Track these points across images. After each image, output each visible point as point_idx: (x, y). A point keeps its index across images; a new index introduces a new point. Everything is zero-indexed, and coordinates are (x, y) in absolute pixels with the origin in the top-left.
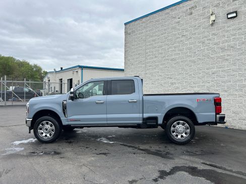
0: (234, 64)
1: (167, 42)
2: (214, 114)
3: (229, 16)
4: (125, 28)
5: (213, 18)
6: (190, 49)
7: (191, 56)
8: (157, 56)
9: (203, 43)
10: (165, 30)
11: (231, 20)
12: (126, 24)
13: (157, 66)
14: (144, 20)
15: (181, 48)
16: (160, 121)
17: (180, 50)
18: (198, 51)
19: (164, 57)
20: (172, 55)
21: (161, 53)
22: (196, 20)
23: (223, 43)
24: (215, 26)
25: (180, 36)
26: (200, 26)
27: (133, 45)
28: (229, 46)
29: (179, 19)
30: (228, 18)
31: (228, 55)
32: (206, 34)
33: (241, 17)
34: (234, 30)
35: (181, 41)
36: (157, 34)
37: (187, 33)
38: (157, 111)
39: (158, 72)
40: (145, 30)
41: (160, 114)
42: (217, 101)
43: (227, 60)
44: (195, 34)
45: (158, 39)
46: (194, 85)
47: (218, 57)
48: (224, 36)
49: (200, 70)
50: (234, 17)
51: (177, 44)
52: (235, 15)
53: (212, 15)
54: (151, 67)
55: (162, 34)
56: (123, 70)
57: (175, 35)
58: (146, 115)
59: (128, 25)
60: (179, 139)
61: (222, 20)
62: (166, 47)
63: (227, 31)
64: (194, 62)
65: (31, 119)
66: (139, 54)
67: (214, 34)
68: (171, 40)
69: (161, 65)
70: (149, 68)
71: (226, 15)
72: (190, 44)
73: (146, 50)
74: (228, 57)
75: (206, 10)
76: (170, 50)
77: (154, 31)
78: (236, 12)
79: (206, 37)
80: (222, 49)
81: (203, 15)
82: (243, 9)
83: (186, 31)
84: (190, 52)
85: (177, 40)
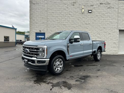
0: (90, 30)
3: (89, 11)
6: (73, 21)
8: (55, 21)
10: (60, 9)
13: (55, 26)
15: (68, 20)
16: (96, 52)
18: (76, 23)
19: (59, 22)
20: (64, 22)
21: (57, 20)
22: (76, 9)
23: (86, 21)
24: (84, 14)
25: (68, 14)
26: (77, 12)
28: (88, 23)
29: (68, 6)
30: (89, 12)
31: (88, 27)
32: (80, 16)
33: (93, 13)
34: (90, 17)
35: (69, 17)
36: (55, 9)
37: (71, 14)
40: (46, 5)
41: (96, 49)
44: (75, 15)
45: (56, 12)
47: (84, 27)
48: (87, 19)
51: (67, 18)
52: (91, 12)
53: (83, 9)
54: (51, 27)
55: (58, 10)
57: (66, 13)
58: (93, 50)
61: (86, 12)
62: (61, 18)
63: (88, 17)
64: (75, 27)
65: (49, 59)
66: (42, 18)
67: (83, 17)
68: (63, 15)
69: (57, 26)
70: (50, 27)
71: (88, 11)
72: (73, 19)
73: (47, 16)
74: (88, 28)
75: (80, 6)
76: (63, 20)
77: (53, 7)
78: (92, 11)
79: (80, 17)
80: (86, 24)
81: (79, 7)
82: (93, 10)
83: (71, 13)
84: (73, 23)
85: (67, 16)
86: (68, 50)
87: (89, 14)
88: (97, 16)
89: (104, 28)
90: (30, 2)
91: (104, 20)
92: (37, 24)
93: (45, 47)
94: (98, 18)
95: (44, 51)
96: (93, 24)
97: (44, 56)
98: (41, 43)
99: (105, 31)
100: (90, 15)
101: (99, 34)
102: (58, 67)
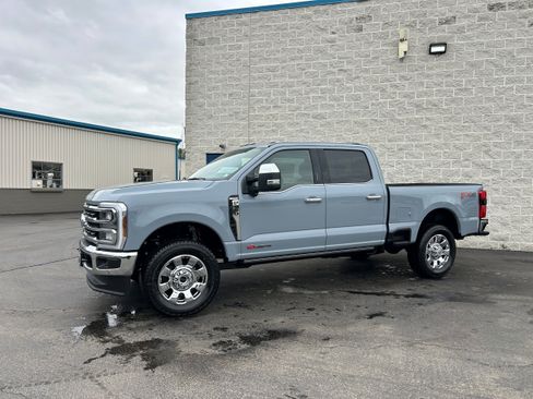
0: (437, 136)
1: (304, 79)
2: (477, 218)
3: (434, 49)
4: (189, 26)
5: (403, 47)
6: (358, 98)
7: (357, 113)
8: (279, 104)
9: (383, 90)
10: (300, 51)
11: (435, 58)
12: (189, 17)
14: (245, 18)
15: (336, 94)
16: (413, 238)
17: (335, 100)
18: (373, 104)
19: (298, 108)
20: (315, 107)
21: (289, 101)
22: (370, 44)
23: (419, 95)
24: (407, 63)
25: (336, 70)
26: (377, 58)
27: (212, 72)
28: (429, 102)
29: (333, 36)
30: (431, 53)
31: (428, 119)
32: (389, 75)
33: (453, 56)
34: (438, 75)
35: (338, 81)
36: (279, 55)
37: (350, 67)
38: (410, 218)
40: (247, 43)
41: (414, 224)
42: (482, 198)
43: (425, 126)
44: (367, 71)
45: (283, 68)
47: (411, 121)
48: (422, 84)
50: (441, 53)
51: (329, 87)
52: (442, 49)
53: (402, 40)
54: (262, 128)
55: (293, 60)
57: (325, 66)
58: (393, 227)
59: (197, 22)
60: (435, 269)
61: (419, 54)
62: (303, 88)
63: (428, 76)
64: (364, 125)
65: (135, 254)
66: (231, 95)
67: (403, 78)
68: (314, 75)
69: (291, 125)
70: (260, 129)
71: (427, 47)
72: (356, 89)
73: (250, 87)
74: (428, 123)
75: (390, 30)
76: (311, 95)
77: (272, 48)
78: (445, 44)
79: (388, 80)
80: (417, 106)
81: (384, 36)
82: (455, 42)
83: (349, 63)
84: (357, 105)
85: (329, 77)
86: (232, 221)
87: (435, 61)
88: (472, 65)
89: (515, 121)
90: (188, 37)
91: (510, 81)
92: (211, 122)
93: (121, 208)
94: (482, 74)
95: (116, 223)
96: (453, 105)
97: (116, 243)
98: (114, 192)
99: (521, 135)
100: (438, 66)
101: (486, 152)
102: (184, 288)
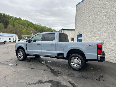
1: (94, 13)
2: (97, 54)
4: (76, 8)
6: (106, 15)
7: (105, 20)
8: (89, 21)
9: (113, 11)
10: (93, 6)
13: (89, 27)
15: (101, 15)
16: (65, 56)
17: (100, 17)
18: (110, 16)
19: (92, 21)
20: (96, 20)
25: (101, 8)
27: (79, 16)
32: (115, 5)
35: (101, 11)
36: (89, 8)
37: (104, 6)
39: (89, 30)
40: (84, 7)
41: (65, 52)
42: (99, 47)
45: (90, 11)
46: (106, 37)
49: (111, 28)
51: (99, 13)
54: (86, 28)
55: (92, 9)
56: (74, 30)
57: (98, 8)
58: (58, 52)
59: (77, 6)
60: (75, 67)
62: (93, 16)
64: (107, 23)
66: (81, 21)
68: (96, 11)
72: (106, 12)
73: (84, 18)
76: (95, 17)
77: (88, 7)
79: (114, 7)
84: (105, 17)
85: (99, 11)
90: (76, 10)
